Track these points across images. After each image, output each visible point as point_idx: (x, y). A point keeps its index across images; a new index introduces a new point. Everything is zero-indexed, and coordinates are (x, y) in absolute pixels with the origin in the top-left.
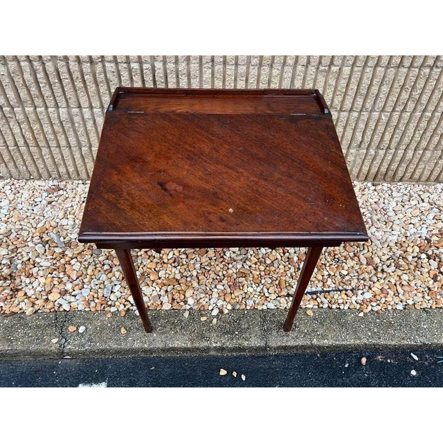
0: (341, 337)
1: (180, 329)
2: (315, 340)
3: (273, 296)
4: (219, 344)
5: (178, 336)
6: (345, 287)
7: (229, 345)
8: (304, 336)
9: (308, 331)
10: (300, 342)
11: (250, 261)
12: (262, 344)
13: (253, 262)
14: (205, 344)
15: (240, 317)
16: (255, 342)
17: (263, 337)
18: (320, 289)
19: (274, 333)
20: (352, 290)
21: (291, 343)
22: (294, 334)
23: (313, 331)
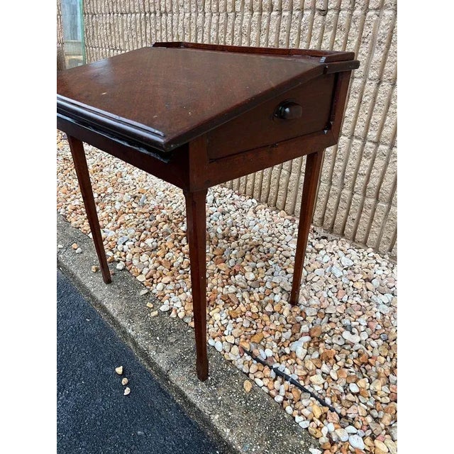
0: (251, 447)
1: (125, 298)
2: (217, 417)
3: (231, 339)
4: (133, 333)
5: (118, 302)
6: (336, 405)
7: (140, 341)
8: (211, 401)
9: (221, 400)
10: (200, 403)
11: (250, 294)
12: (164, 367)
13: (252, 298)
14: (124, 323)
15: (179, 330)
16: (161, 360)
17: (174, 363)
18: (295, 378)
19: (187, 369)
20: (340, 416)
21: (190, 395)
22: (203, 388)
23: (227, 406)
